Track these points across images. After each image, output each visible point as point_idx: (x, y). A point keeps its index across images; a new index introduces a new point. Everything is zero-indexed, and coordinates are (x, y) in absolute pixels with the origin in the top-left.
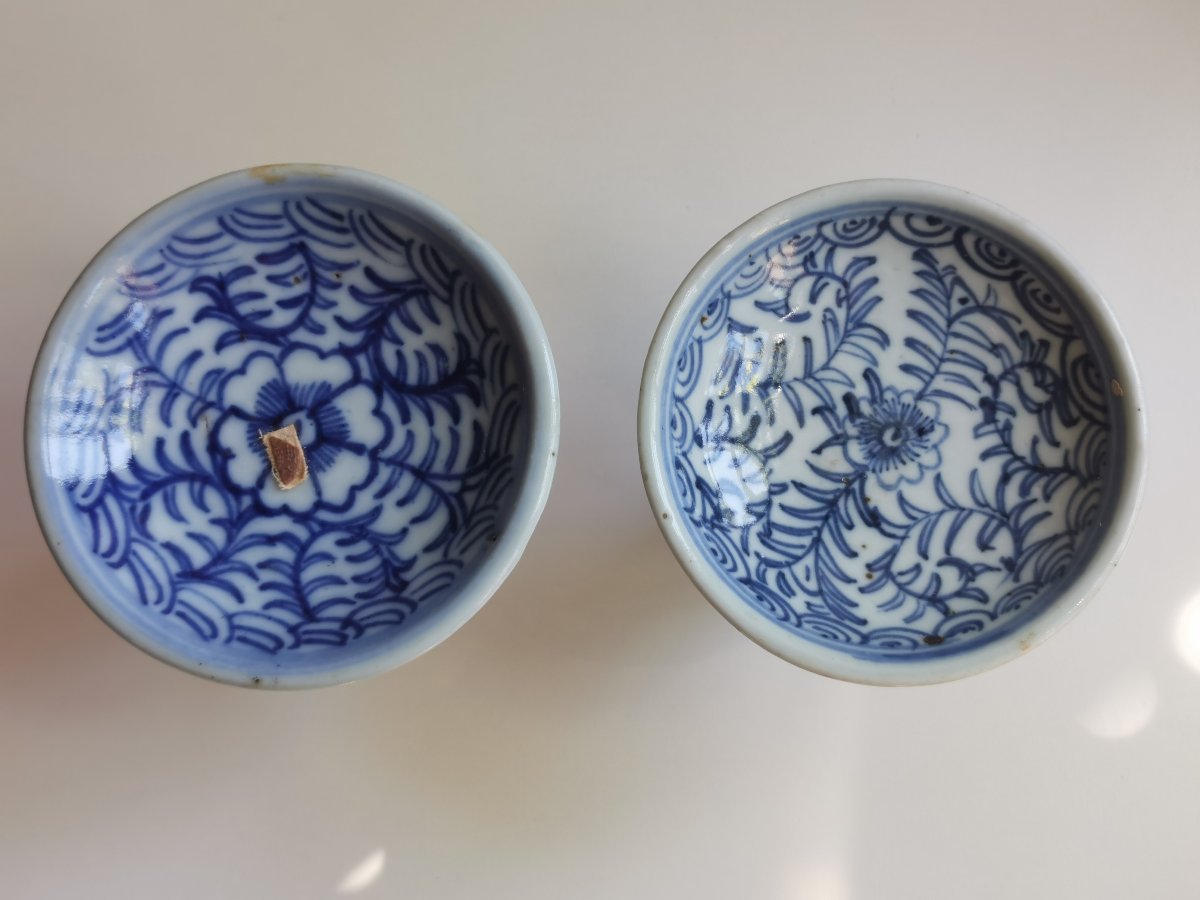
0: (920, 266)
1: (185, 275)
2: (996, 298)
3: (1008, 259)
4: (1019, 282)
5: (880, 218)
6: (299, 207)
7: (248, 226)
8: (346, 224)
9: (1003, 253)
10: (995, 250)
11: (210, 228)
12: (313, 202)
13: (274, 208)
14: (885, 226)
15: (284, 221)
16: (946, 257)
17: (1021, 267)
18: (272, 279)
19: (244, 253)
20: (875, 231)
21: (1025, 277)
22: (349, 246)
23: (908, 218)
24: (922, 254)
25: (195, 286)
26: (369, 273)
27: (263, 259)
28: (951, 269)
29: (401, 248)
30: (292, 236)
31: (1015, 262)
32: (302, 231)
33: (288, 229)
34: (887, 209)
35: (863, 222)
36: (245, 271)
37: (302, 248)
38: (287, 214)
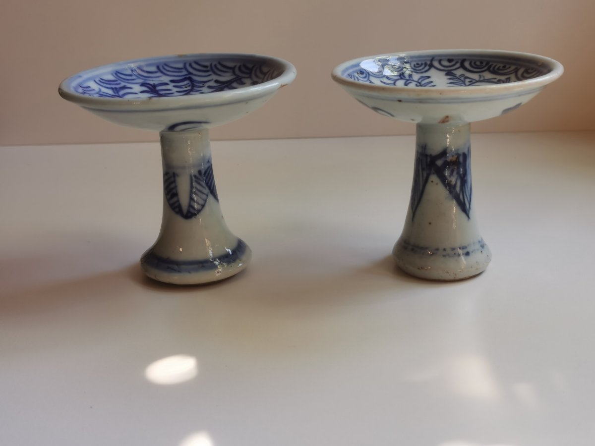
0: (449, 77)
1: (140, 81)
2: (484, 77)
3: (484, 64)
4: (491, 69)
5: (429, 63)
6: (190, 65)
7: (168, 71)
8: (209, 69)
9: (481, 63)
10: (478, 63)
11: (154, 69)
12: (196, 63)
13: (181, 66)
14: (431, 66)
15: (184, 70)
16: (459, 72)
17: (491, 64)
18: (174, 86)
19: (166, 79)
20: (427, 68)
21: (493, 66)
22: (209, 75)
23: (440, 62)
24: (449, 73)
25: (143, 85)
26: (216, 81)
27: (172, 81)
28: (462, 75)
29: (231, 71)
30: (186, 75)
31: (487, 63)
32: (190, 73)
33: (185, 73)
34: (431, 58)
35: (422, 64)
36: (166, 84)
37: (190, 79)
38: (185, 68)
